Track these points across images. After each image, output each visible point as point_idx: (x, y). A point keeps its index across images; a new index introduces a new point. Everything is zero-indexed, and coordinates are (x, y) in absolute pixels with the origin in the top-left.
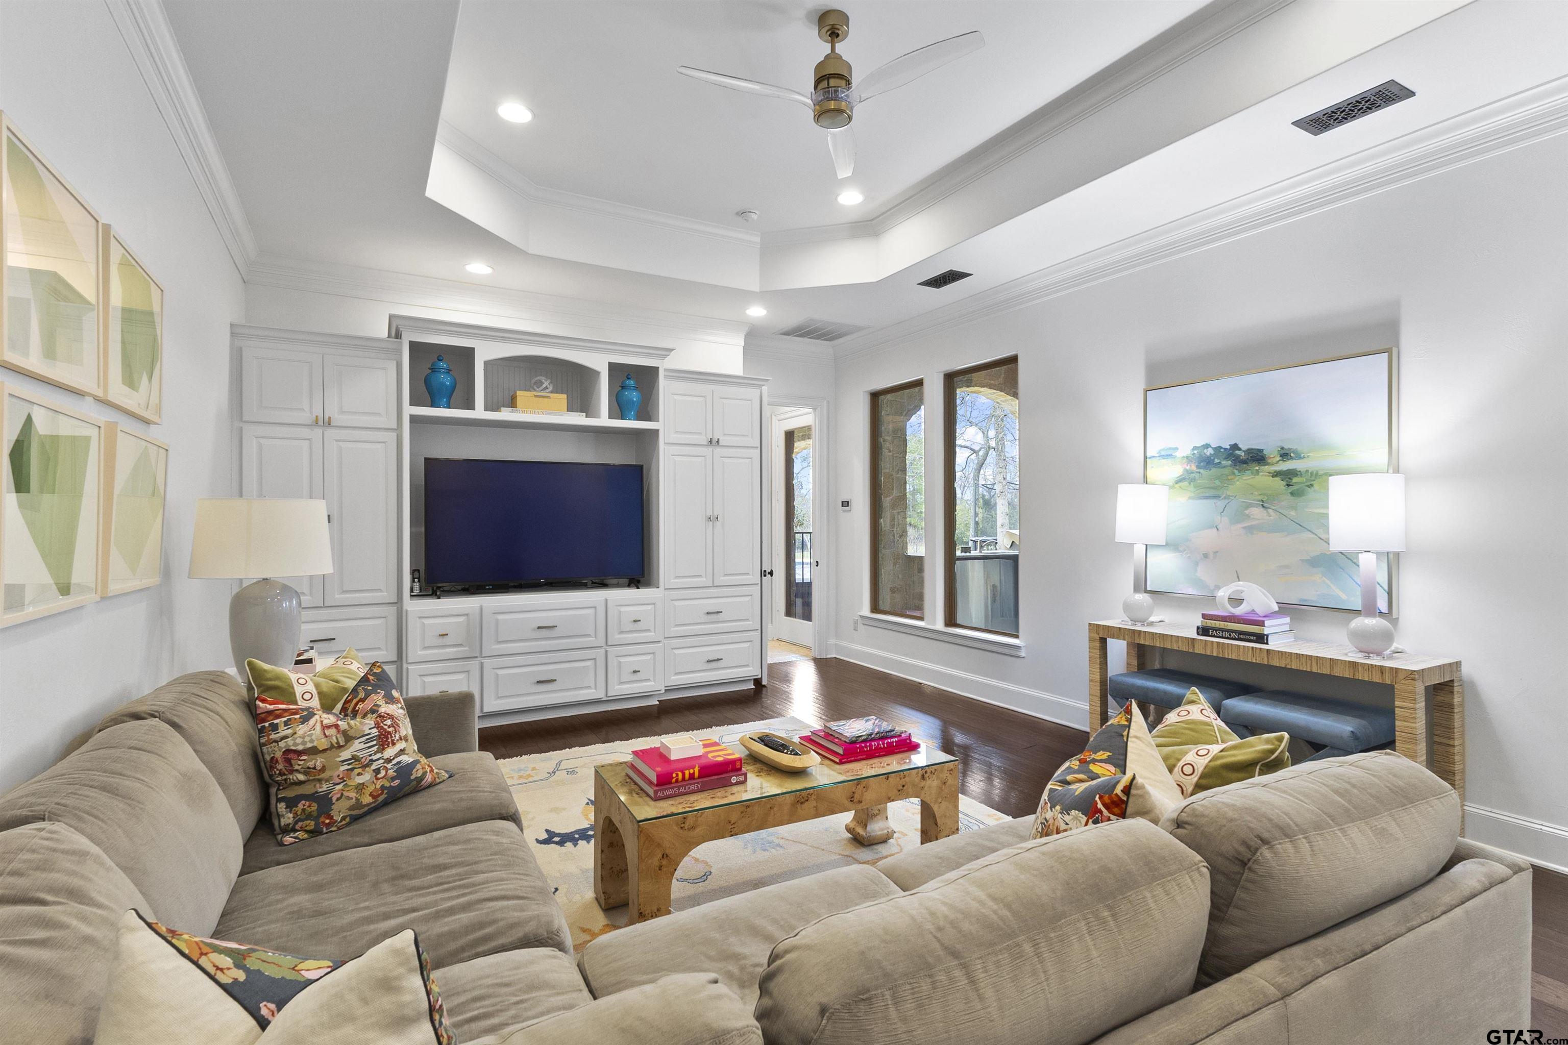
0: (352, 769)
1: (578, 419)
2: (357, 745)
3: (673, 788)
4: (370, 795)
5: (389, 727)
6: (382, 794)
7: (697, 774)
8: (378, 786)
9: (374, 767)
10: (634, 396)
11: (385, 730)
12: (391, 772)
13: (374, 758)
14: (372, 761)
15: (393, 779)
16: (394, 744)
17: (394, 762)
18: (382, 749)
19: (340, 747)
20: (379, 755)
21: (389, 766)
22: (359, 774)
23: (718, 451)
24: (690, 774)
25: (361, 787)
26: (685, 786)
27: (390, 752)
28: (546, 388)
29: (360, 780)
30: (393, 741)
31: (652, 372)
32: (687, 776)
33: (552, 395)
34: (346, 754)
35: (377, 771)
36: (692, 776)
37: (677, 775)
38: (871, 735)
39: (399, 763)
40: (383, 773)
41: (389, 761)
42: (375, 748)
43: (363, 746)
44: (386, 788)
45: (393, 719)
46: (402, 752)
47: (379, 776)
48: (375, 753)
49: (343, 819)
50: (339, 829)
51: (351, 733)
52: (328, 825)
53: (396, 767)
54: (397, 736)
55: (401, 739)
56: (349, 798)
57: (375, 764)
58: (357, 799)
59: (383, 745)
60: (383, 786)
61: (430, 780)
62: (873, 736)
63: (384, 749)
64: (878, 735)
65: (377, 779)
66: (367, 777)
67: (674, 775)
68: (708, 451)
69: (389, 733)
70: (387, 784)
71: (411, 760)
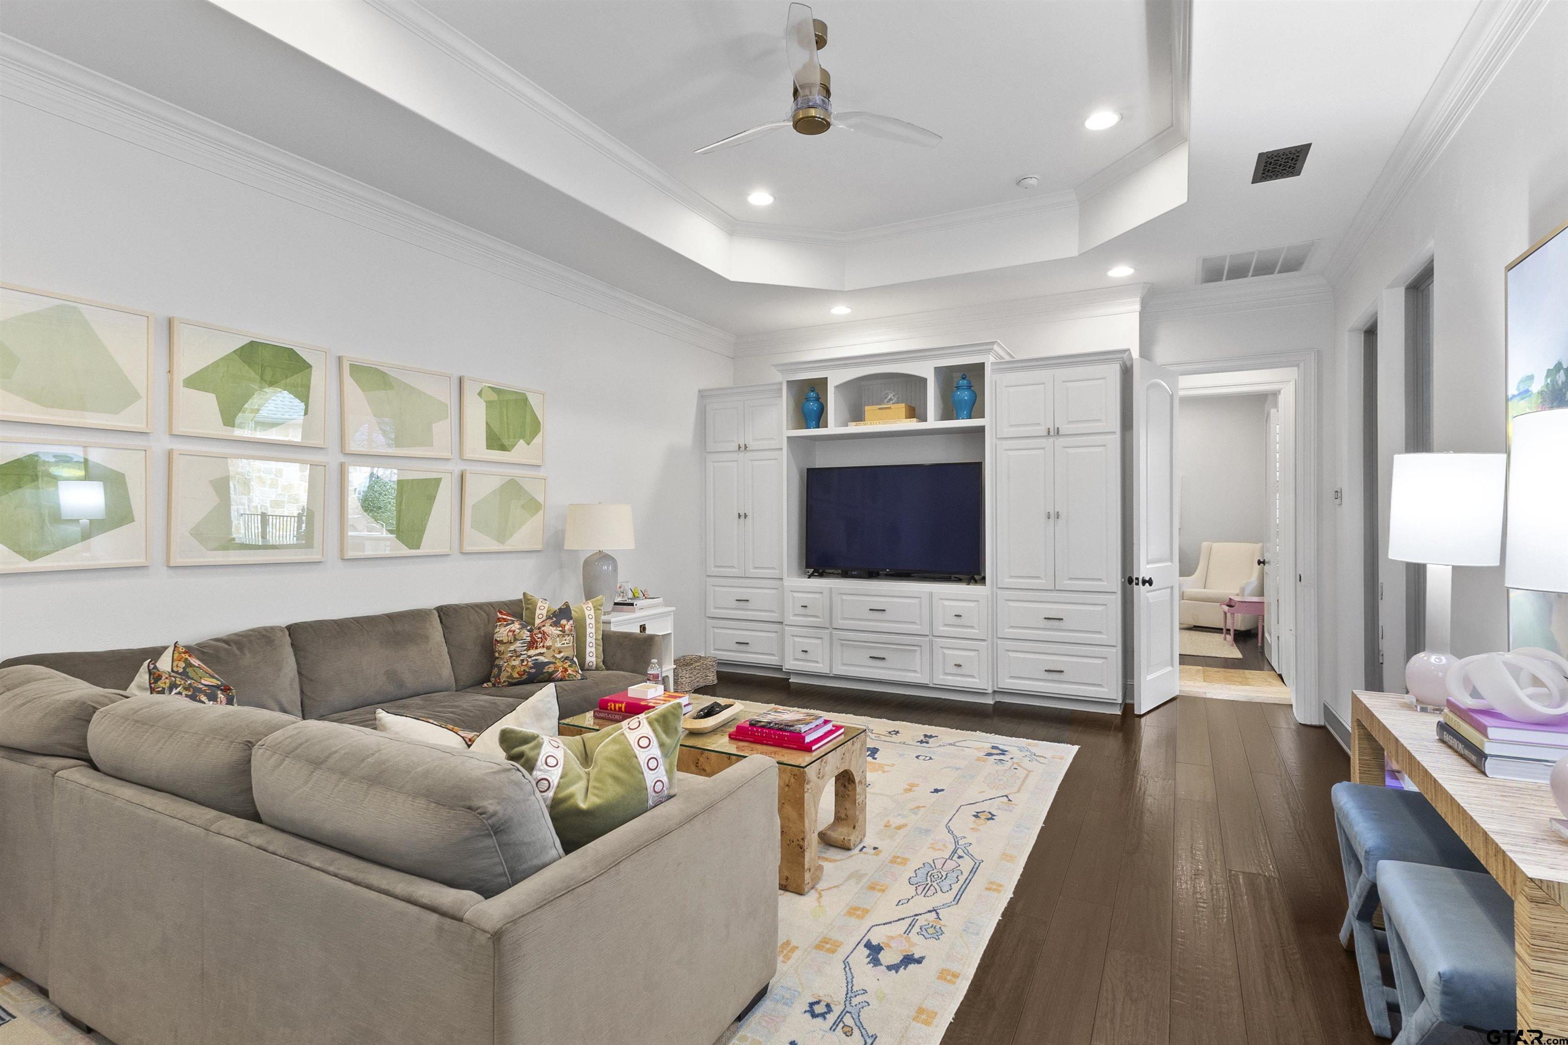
0: (512, 656)
1: (913, 425)
2: (518, 644)
3: (605, 713)
4: (518, 673)
5: (538, 638)
6: (524, 674)
7: (623, 709)
8: (522, 670)
9: (521, 658)
10: (965, 395)
11: (535, 639)
12: (530, 664)
13: (523, 653)
14: (521, 654)
15: (531, 668)
16: (536, 648)
17: (533, 658)
18: (528, 650)
19: (511, 643)
20: (525, 652)
21: (529, 660)
22: (514, 660)
23: (1061, 441)
24: (619, 707)
25: (514, 667)
26: (612, 714)
27: (532, 652)
28: (891, 399)
29: (514, 663)
30: (537, 646)
31: (980, 368)
32: (617, 708)
33: (893, 406)
34: (512, 648)
35: (523, 661)
36: (620, 708)
37: (611, 705)
38: (770, 723)
39: (537, 660)
40: (525, 663)
41: (530, 657)
42: (525, 648)
43: (520, 645)
44: (526, 672)
45: (544, 634)
46: (541, 654)
47: (523, 664)
48: (525, 650)
49: (504, 682)
50: (503, 686)
51: (517, 637)
52: (498, 683)
53: (533, 662)
54: (541, 645)
55: (543, 647)
56: (508, 672)
57: (522, 656)
58: (511, 674)
59: (530, 647)
60: (524, 670)
61: (559, 676)
62: (771, 725)
63: (529, 649)
64: (777, 726)
65: (522, 665)
66: (516, 663)
67: (609, 705)
68: (1048, 443)
69: (537, 642)
70: (527, 670)
71: (546, 660)
